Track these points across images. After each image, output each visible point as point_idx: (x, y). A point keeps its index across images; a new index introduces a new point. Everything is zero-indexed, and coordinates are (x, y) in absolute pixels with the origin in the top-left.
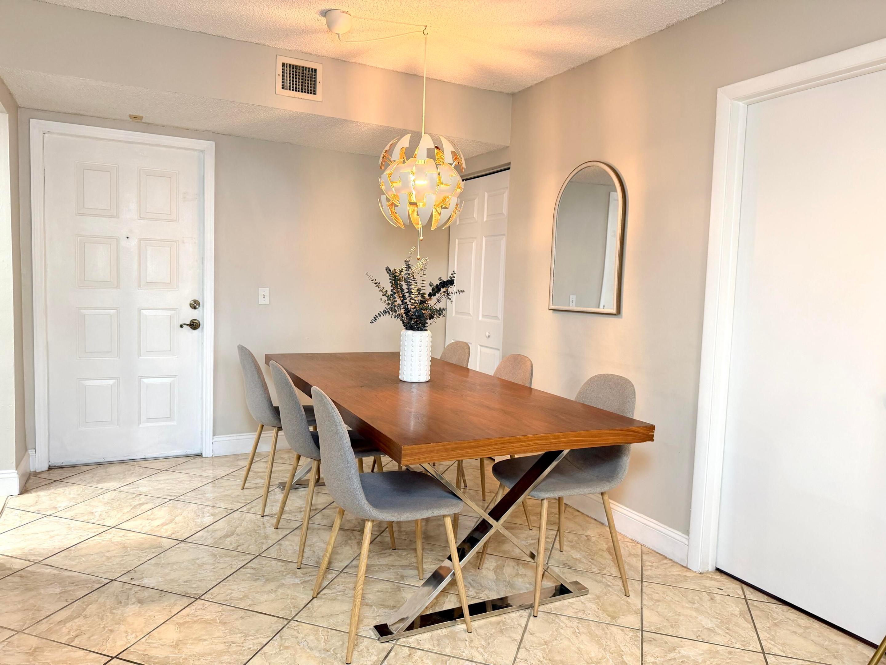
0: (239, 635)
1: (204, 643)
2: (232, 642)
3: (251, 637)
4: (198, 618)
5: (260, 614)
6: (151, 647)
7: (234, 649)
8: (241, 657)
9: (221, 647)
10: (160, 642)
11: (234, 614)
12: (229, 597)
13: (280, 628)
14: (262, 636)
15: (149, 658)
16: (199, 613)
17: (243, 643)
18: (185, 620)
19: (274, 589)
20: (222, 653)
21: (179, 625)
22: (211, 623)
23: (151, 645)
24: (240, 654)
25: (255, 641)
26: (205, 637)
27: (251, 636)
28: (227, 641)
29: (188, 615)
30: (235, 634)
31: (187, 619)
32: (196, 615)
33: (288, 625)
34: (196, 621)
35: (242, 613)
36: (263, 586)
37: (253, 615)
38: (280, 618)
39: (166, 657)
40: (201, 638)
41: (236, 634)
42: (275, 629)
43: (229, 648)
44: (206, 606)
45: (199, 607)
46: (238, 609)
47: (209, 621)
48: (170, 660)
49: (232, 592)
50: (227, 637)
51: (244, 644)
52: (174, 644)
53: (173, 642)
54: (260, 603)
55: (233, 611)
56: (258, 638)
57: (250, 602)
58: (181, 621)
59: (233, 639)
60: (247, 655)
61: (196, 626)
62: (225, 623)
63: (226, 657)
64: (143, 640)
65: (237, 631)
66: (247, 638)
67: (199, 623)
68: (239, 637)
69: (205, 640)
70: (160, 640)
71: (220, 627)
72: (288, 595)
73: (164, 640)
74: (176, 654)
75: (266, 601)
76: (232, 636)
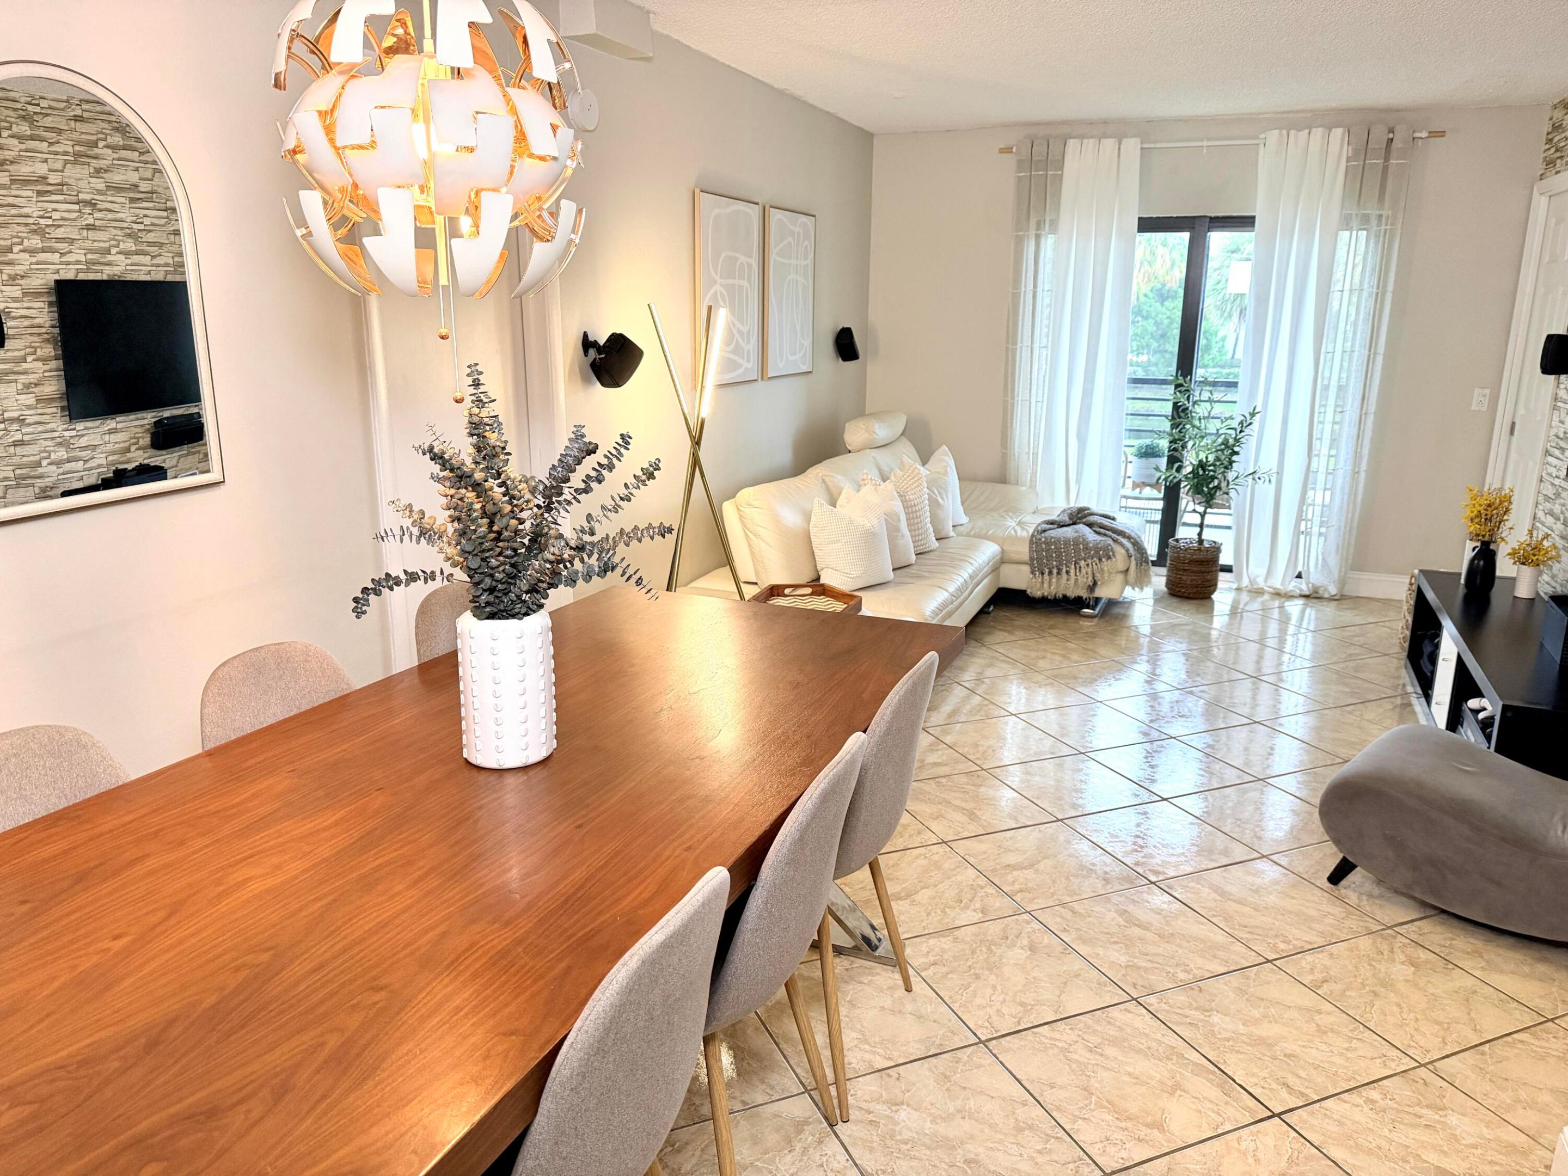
0: (1075, 1056)
1: (1132, 1071)
2: (1091, 1051)
3: (1060, 1045)
4: (1123, 1124)
5: (1019, 1077)
6: (1217, 1105)
7: (1095, 1040)
8: (1090, 1023)
9: (1110, 1051)
10: (1200, 1108)
11: (1061, 1101)
12: (1048, 1146)
13: (1008, 1038)
14: (1043, 1039)
15: (1223, 1087)
16: (1118, 1136)
17: (1077, 1042)
18: (1149, 1131)
19: (959, 1116)
20: (1114, 1042)
21: (1159, 1126)
22: (1109, 1102)
23: (1215, 1108)
24: (1089, 1028)
25: (1057, 1036)
26: (1126, 1078)
27: (1058, 1047)
28: (1098, 1057)
29: (1139, 1140)
30: (1080, 1063)
31: (1143, 1132)
32: (1126, 1133)
33: (995, 1035)
34: (1129, 1118)
35: (1048, 1097)
36: (972, 1137)
37: (1032, 1082)
38: (995, 1055)
39: (1197, 1075)
40: (1135, 1081)
41: (1077, 1061)
42: (1017, 1041)
43: (1100, 1044)
44: (1100, 1146)
45: (1112, 1150)
46: (1048, 1107)
47: (1107, 1108)
48: (1190, 1067)
49: (1035, 1155)
50: (1093, 1062)
51: (1075, 1038)
52: (1179, 1092)
53: (1180, 1096)
54: (1004, 1099)
55: (1058, 1108)
56: (1052, 1039)
57: (1019, 1111)
58: (1156, 1132)
59: (1088, 1055)
60: (1080, 1021)
61: (1134, 1108)
62: (1085, 1089)
63: (1111, 1033)
64: (1228, 1127)
65: (1074, 1066)
66: (1066, 1046)
67: (1127, 1111)
68: (1076, 1053)
69: (1130, 1074)
70: (1200, 1112)
71: (1097, 1085)
72: (947, 1090)
73: (1194, 1107)
74: (1180, 1073)
75: (993, 1097)
76: (1086, 1061)
